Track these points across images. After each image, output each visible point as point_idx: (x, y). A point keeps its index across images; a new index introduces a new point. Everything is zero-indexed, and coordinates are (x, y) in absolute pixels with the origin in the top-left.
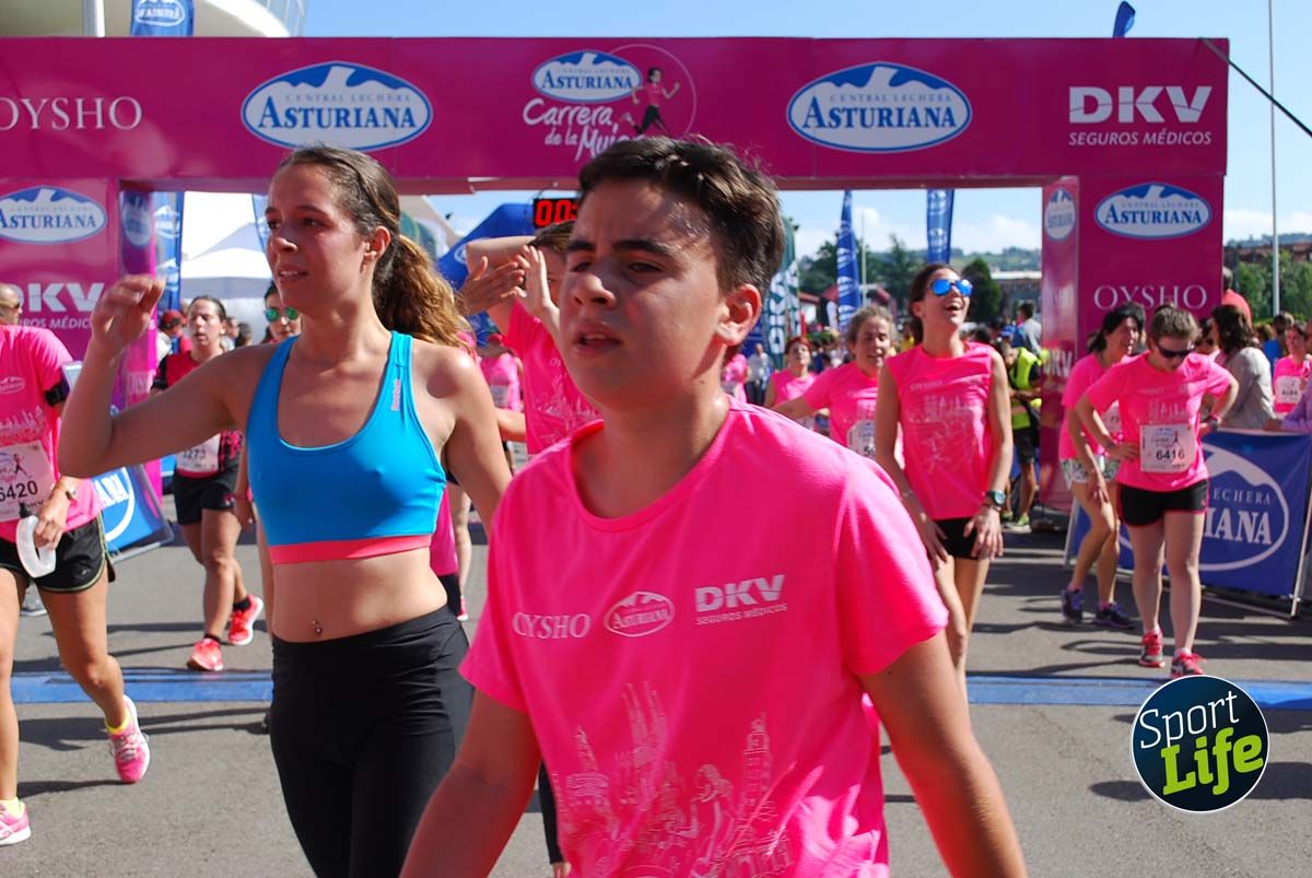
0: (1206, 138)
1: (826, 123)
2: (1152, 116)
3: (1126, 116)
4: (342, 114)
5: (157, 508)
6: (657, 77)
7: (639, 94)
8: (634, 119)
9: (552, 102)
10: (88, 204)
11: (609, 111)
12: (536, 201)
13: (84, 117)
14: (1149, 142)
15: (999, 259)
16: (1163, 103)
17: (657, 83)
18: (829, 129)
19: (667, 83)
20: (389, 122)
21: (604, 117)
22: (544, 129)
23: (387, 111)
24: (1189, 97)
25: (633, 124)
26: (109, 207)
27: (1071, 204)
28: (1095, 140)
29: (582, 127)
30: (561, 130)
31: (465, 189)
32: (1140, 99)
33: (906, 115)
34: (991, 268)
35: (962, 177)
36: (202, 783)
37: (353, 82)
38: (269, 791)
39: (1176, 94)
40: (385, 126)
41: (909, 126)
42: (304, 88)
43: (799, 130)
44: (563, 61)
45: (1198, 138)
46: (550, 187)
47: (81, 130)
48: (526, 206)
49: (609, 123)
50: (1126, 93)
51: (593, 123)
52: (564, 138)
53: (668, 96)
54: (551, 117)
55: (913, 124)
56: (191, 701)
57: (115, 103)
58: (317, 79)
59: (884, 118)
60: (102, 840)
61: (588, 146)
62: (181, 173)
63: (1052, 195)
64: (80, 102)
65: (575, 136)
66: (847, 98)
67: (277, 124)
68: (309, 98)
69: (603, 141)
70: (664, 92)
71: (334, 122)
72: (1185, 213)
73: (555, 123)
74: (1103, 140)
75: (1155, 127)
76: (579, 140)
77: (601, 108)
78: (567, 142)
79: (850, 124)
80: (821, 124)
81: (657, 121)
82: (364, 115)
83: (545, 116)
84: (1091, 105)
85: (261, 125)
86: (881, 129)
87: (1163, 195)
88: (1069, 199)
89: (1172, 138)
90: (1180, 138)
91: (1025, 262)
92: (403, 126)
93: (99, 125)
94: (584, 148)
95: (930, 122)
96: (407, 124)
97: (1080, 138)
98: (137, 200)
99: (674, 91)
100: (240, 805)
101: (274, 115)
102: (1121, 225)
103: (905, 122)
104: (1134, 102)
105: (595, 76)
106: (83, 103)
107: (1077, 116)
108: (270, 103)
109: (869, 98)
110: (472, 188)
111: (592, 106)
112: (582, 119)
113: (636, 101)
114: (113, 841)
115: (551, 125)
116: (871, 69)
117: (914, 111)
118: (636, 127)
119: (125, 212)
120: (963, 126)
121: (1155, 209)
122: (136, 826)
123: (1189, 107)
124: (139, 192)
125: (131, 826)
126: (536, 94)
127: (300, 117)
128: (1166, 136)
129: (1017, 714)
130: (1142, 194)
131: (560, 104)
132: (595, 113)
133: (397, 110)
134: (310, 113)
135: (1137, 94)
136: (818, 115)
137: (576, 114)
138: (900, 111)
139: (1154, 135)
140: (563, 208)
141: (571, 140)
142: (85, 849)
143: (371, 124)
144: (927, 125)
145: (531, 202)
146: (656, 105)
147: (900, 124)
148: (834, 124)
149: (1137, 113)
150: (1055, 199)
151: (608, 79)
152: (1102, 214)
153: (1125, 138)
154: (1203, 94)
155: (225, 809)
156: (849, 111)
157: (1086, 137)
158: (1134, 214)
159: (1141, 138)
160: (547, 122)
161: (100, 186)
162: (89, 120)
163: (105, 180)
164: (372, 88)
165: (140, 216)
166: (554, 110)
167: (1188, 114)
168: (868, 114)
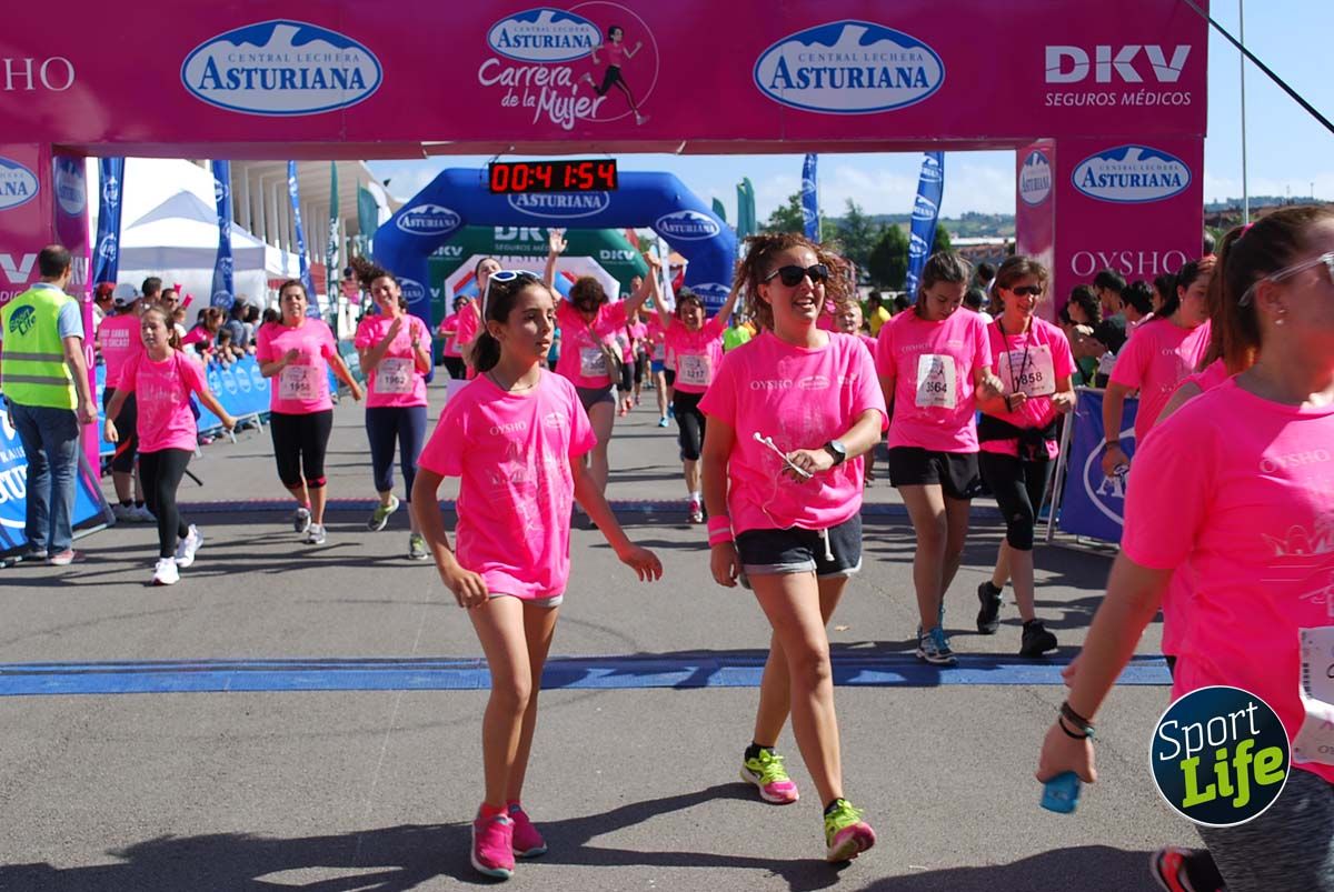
0: (1185, 99)
1: (795, 84)
2: (1131, 75)
3: (1103, 75)
4: (288, 75)
5: (97, 490)
6: (618, 36)
7: (599, 53)
8: (594, 80)
9: (508, 62)
10: (19, 171)
11: (568, 71)
12: (492, 165)
13: (12, 77)
14: (1127, 103)
15: (957, 225)
16: (1141, 63)
17: (618, 42)
18: (797, 89)
19: (628, 42)
20: (337, 83)
21: (565, 76)
22: (501, 90)
23: (335, 72)
24: (1168, 57)
25: (593, 84)
26: (41, 173)
27: (1047, 166)
28: (1072, 100)
29: (541, 87)
30: (518, 91)
31: (418, 153)
32: (1116, 59)
33: (877, 75)
34: (951, 235)
35: (935, 140)
36: (168, 777)
37: (298, 41)
38: (240, 784)
39: (1155, 53)
40: (333, 87)
41: (880, 86)
42: (247, 47)
43: (766, 91)
44: (519, 19)
45: (1177, 98)
46: (507, 152)
47: (9, 91)
48: (481, 170)
49: (569, 84)
50: (1103, 52)
51: (552, 84)
52: (521, 99)
53: (630, 56)
54: (507, 77)
55: (884, 84)
56: (151, 692)
57: (46, 63)
58: (261, 38)
59: (855, 78)
60: (70, 839)
61: (546, 108)
62: (119, 138)
63: (1027, 159)
64: (8, 62)
65: (533, 98)
66: (816, 57)
67: (218, 85)
68: (252, 57)
69: (562, 103)
70: (626, 51)
71: (279, 84)
72: (1164, 176)
73: (511, 84)
74: (1079, 101)
75: (1134, 88)
76: (536, 102)
77: (560, 68)
78: (524, 105)
79: (819, 85)
80: (789, 85)
81: (619, 83)
82: (311, 76)
83: (502, 77)
84: (1067, 64)
85: (202, 87)
86: (851, 89)
87: (1141, 158)
88: (1045, 162)
89: (1151, 97)
90: (1159, 99)
91: (984, 227)
92: (351, 87)
93: (30, 87)
94: (542, 109)
95: (902, 83)
96: (356, 85)
97: (1057, 99)
98: (71, 165)
99: (636, 50)
100: (210, 800)
101: (215, 76)
102: (1099, 188)
103: (876, 84)
104: (1112, 62)
105: (553, 34)
106: (12, 63)
107: (1053, 76)
108: (211, 63)
109: (839, 58)
110: (425, 153)
111: (551, 65)
112: (540, 80)
113: (596, 61)
114: (80, 840)
115: (507, 86)
116: (841, 28)
117: (885, 71)
118: (596, 88)
119: (59, 177)
120: (937, 85)
121: (1133, 172)
122: (103, 823)
123: (1168, 67)
124: (72, 159)
125: (98, 824)
126: (493, 54)
127: (243, 78)
128: (1145, 97)
129: (1009, 694)
130: (1120, 156)
131: (517, 63)
132: (554, 74)
133: (346, 70)
134: (253, 73)
135: (1114, 55)
136: (786, 75)
137: (534, 74)
138: (871, 71)
139: (1133, 95)
140: (521, 172)
141: (529, 102)
142: (51, 849)
143: (318, 85)
144: (899, 86)
145: (487, 167)
146: (618, 66)
147: (871, 85)
148: (802, 84)
149: (1114, 71)
150: (1030, 162)
151: (566, 38)
152: (1079, 177)
153: (1102, 99)
154: (1182, 53)
155: (196, 803)
156: (818, 72)
157: (1062, 97)
158: (1112, 177)
159: (1118, 98)
160: (503, 83)
161: (31, 151)
162: (19, 81)
163: (37, 145)
164: (319, 47)
165: (74, 182)
166: (510, 70)
167: (1167, 74)
168: (838, 74)
